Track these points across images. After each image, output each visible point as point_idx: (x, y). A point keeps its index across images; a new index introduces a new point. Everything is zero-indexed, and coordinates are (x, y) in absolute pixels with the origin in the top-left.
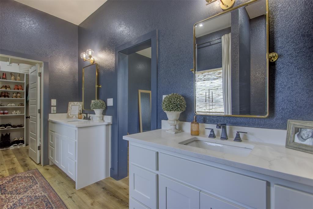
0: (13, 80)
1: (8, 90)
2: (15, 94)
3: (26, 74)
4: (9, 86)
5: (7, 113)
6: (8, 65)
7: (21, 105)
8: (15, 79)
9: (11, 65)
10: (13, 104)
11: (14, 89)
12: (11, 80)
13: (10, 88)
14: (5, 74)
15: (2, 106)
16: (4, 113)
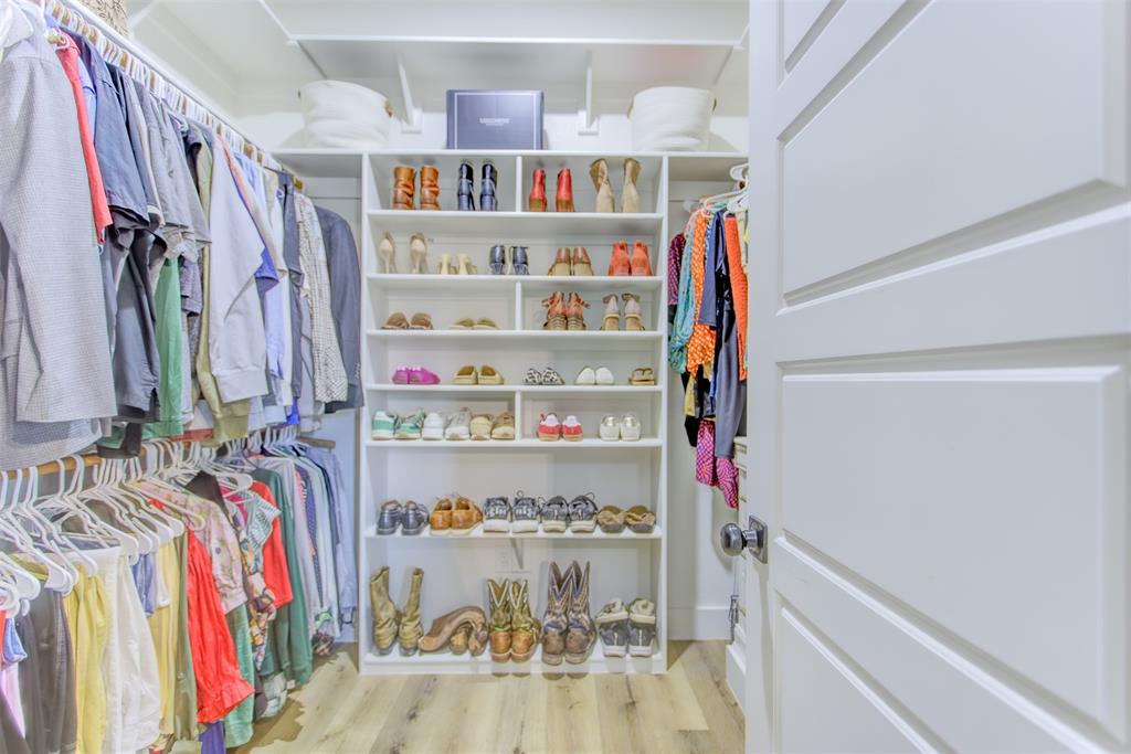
0: (606, 211)
1: (581, 277)
2: (612, 305)
3: (670, 159)
4: (584, 252)
5: (577, 431)
6: (585, 130)
7: (638, 376)
8: (615, 205)
9: (593, 128)
10: (604, 374)
11: (611, 272)
12: (594, 211)
13: (589, 263)
14: (565, 173)
15: (552, 382)
16: (560, 431)
